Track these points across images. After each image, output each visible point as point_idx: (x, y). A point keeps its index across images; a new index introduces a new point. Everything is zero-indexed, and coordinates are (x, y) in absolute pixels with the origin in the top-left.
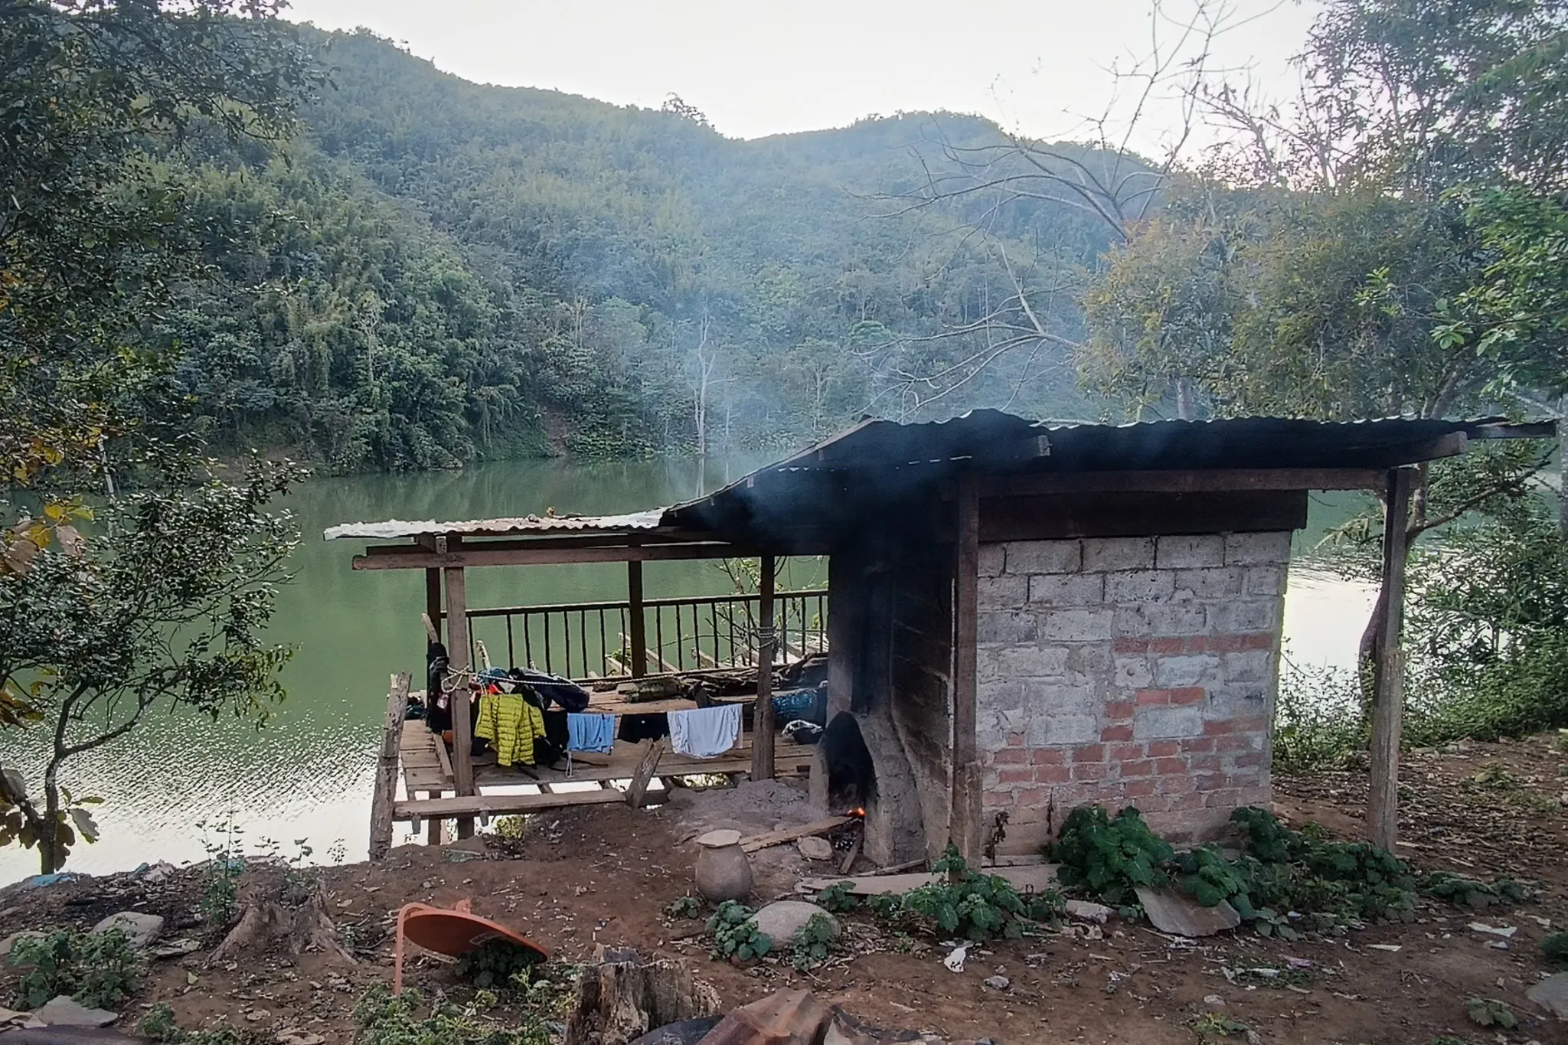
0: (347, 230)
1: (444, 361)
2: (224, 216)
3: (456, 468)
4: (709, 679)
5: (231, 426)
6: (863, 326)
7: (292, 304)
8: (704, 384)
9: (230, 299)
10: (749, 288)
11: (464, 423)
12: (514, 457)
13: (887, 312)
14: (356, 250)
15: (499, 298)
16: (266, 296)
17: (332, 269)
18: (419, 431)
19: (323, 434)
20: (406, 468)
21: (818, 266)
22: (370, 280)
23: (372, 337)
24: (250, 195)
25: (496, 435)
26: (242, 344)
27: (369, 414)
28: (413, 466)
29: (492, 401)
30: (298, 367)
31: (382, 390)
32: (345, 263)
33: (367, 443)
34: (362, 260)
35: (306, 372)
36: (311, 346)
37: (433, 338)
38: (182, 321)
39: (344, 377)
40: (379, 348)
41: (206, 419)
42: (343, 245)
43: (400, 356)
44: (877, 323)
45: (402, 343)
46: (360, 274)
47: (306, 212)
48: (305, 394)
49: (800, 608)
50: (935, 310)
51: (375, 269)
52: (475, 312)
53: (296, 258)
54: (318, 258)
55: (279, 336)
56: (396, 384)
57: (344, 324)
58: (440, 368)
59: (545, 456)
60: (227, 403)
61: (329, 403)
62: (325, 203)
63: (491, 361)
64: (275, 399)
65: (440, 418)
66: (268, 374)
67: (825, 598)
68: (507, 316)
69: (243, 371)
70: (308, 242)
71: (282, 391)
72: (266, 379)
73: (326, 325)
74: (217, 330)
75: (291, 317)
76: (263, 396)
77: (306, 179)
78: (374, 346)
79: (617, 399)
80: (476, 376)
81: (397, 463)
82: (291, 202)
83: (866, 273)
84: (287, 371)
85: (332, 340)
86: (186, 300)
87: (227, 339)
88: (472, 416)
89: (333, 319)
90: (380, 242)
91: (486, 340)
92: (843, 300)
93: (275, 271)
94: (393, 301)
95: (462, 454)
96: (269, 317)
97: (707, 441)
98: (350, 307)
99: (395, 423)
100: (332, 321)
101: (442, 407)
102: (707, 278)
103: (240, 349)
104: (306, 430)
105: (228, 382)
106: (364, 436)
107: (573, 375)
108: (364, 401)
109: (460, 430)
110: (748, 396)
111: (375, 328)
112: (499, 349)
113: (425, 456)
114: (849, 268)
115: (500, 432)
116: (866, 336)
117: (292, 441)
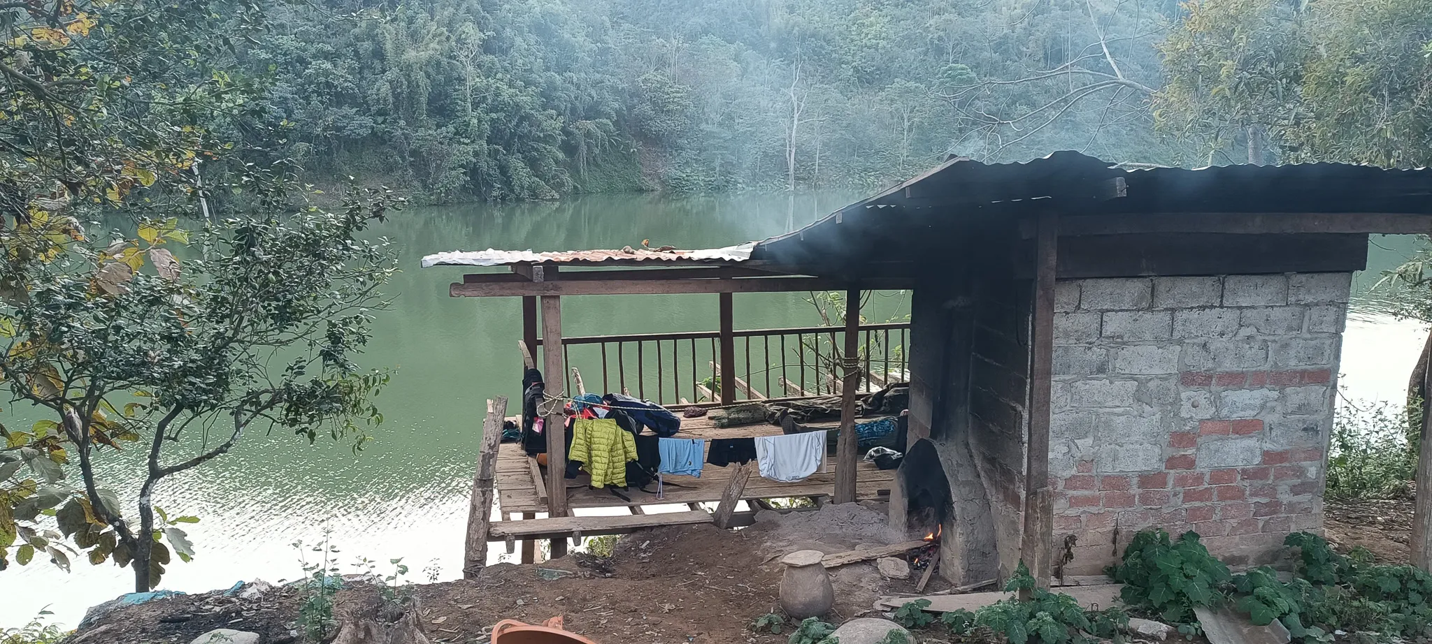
1: (542, 94)
3: (553, 200)
4: (795, 407)
5: (329, 153)
6: (950, 69)
7: (390, 33)
8: (796, 122)
9: (327, 27)
10: (841, 29)
11: (561, 155)
12: (611, 191)
13: (974, 56)
15: (596, 32)
16: (364, 24)
18: (517, 164)
19: (421, 163)
20: (503, 199)
21: (908, 9)
22: (468, 11)
23: (470, 68)
25: (593, 168)
26: (340, 72)
27: (467, 144)
28: (510, 197)
29: (588, 134)
30: (396, 96)
31: (480, 121)
33: (464, 173)
35: (405, 101)
36: (409, 76)
37: (531, 71)
38: (278, 46)
39: (442, 108)
40: (477, 80)
41: (303, 146)
43: (498, 88)
44: (963, 66)
45: (499, 76)
48: (402, 123)
49: (883, 340)
50: (1020, 54)
52: (573, 46)
55: (377, 65)
56: (494, 115)
57: (441, 54)
58: (538, 101)
59: (640, 191)
60: (324, 130)
61: (428, 133)
63: (590, 95)
64: (372, 128)
65: (537, 150)
66: (366, 103)
67: (907, 331)
68: (604, 51)
69: (340, 98)
71: (380, 119)
72: (363, 106)
73: (424, 55)
74: (315, 57)
75: (389, 46)
76: (360, 124)
78: (473, 78)
79: (710, 135)
80: (573, 110)
81: (494, 194)
83: (953, 17)
84: (385, 100)
85: (430, 70)
86: (282, 26)
87: (324, 66)
88: (570, 149)
89: (431, 50)
91: (583, 75)
92: (932, 43)
94: (491, 33)
95: (559, 186)
96: (367, 45)
97: (797, 179)
98: (448, 38)
99: (493, 154)
100: (431, 52)
101: (538, 139)
102: (800, 19)
103: (337, 77)
104: (403, 158)
105: (325, 109)
106: (462, 166)
107: (668, 111)
108: (462, 132)
109: (557, 162)
110: (837, 136)
111: (474, 60)
112: (595, 84)
113: (522, 187)
114: (939, 12)
115: (597, 165)
116: (953, 78)
117: (390, 169)
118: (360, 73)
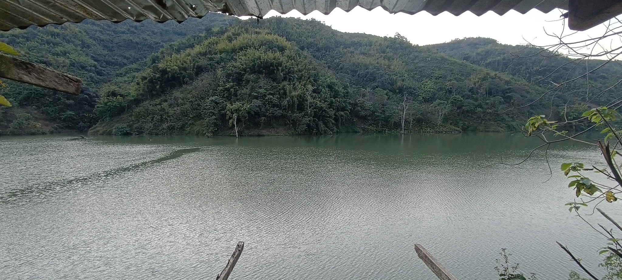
0: (305, 68)
1: (328, 104)
2: (272, 64)
3: (331, 134)
5: (270, 120)
6: (454, 97)
7: (288, 88)
8: (405, 112)
9: (272, 87)
10: (418, 86)
11: (333, 122)
12: (347, 132)
13: (462, 93)
15: (345, 87)
16: (282, 86)
17: (300, 79)
18: (321, 123)
20: (316, 134)
21: (440, 80)
22: (310, 82)
23: (309, 97)
24: (279, 59)
25: (342, 125)
26: (274, 98)
27: (307, 118)
28: (319, 133)
29: (342, 116)
30: (289, 105)
31: (311, 112)
32: (303, 77)
33: (306, 126)
34: (308, 76)
35: (291, 106)
36: (293, 99)
37: (326, 98)
38: (259, 92)
39: (301, 108)
41: (263, 118)
42: (303, 72)
43: (316, 102)
44: (459, 96)
45: (317, 99)
46: (307, 80)
47: (294, 64)
48: (290, 112)
50: (478, 93)
51: (312, 79)
52: (338, 91)
53: (290, 76)
54: (296, 76)
55: (284, 96)
56: (315, 110)
57: (302, 93)
58: (328, 106)
59: (356, 132)
60: (269, 114)
61: (297, 115)
62: (299, 62)
63: (342, 105)
64: (282, 113)
65: (327, 120)
66: (281, 106)
68: (347, 93)
69: (274, 105)
71: (284, 111)
73: (297, 93)
74: (268, 95)
75: (288, 91)
76: (279, 112)
77: (294, 55)
78: (310, 100)
79: (378, 116)
80: (338, 109)
81: (314, 132)
82: (290, 61)
83: (455, 82)
84: (286, 106)
85: (298, 98)
86: (261, 87)
87: (270, 97)
88: (336, 120)
90: (313, 72)
91: (341, 99)
92: (448, 90)
93: (285, 79)
94: (316, 87)
95: (332, 130)
96: (282, 91)
97: (404, 129)
98: (304, 89)
99: (314, 121)
100: (299, 93)
101: (327, 117)
102: (406, 83)
103: (274, 100)
104: (290, 122)
105: (270, 108)
106: (305, 124)
107: (365, 109)
108: (306, 114)
109: (332, 123)
110: (418, 117)
111: (310, 95)
112: (345, 102)
113: (322, 130)
114: (450, 80)
115: (344, 125)
116: (455, 100)
117: (286, 125)
118: (280, 99)
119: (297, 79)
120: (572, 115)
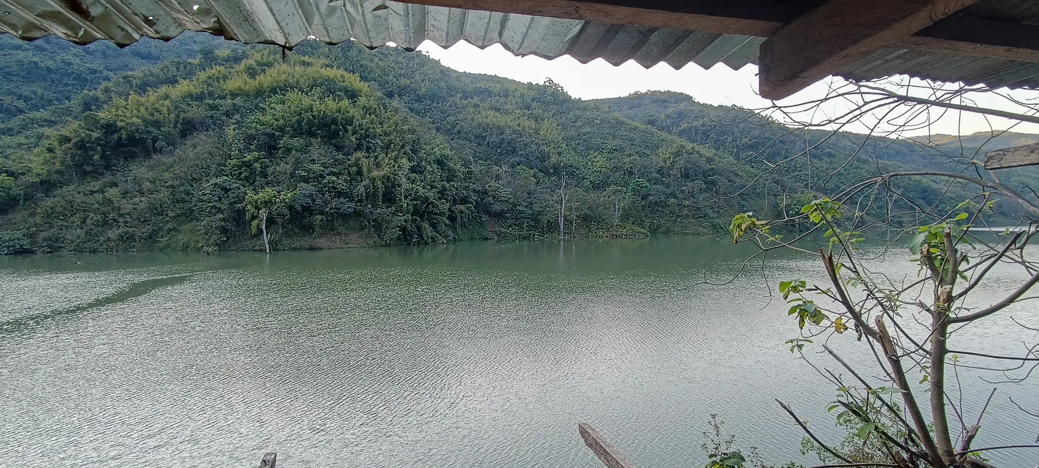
0: (395, 130)
1: (439, 193)
2: (334, 121)
3: (443, 243)
5: (333, 221)
6: (637, 181)
7: (364, 163)
8: (564, 205)
9: (335, 160)
10: (583, 163)
11: (447, 222)
12: (472, 239)
13: (647, 176)
14: (398, 139)
15: (466, 164)
16: (353, 159)
17: (387, 148)
18: (426, 225)
19: (378, 226)
20: (418, 243)
21: (615, 154)
22: (405, 153)
23: (404, 180)
24: (348, 112)
25: (463, 228)
26: (340, 181)
27: (401, 216)
28: (422, 242)
29: (462, 212)
30: (367, 194)
31: (408, 205)
32: (392, 145)
33: (399, 230)
34: (401, 144)
35: (371, 196)
36: (374, 183)
37: (434, 181)
38: (311, 169)
39: (389, 198)
40: (407, 185)
41: (319, 217)
42: (392, 137)
43: (417, 189)
44: (643, 180)
45: (418, 183)
46: (400, 151)
47: (375, 121)
48: (369, 206)
50: (669, 175)
51: (408, 149)
52: (455, 170)
53: (369, 142)
54: (380, 143)
55: (359, 178)
56: (415, 202)
57: (390, 173)
58: (437, 196)
59: (487, 239)
60: (331, 209)
61: (382, 211)
62: (385, 118)
63: (462, 193)
64: (355, 208)
65: (436, 219)
66: (352, 196)
68: (470, 173)
69: (339, 194)
70: (375, 135)
71: (359, 204)
72: (351, 198)
73: (382, 173)
74: (328, 175)
75: (365, 169)
76: (348, 206)
77: (376, 106)
78: (405, 185)
79: (521, 212)
80: (454, 200)
81: (414, 240)
82: (368, 116)
83: (637, 157)
84: (361, 195)
85: (384, 180)
86: (313, 160)
87: (332, 179)
88: (452, 218)
89: (385, 171)
90: (410, 136)
91: (459, 183)
92: (627, 170)
93: (359, 147)
94: (415, 163)
95: (446, 237)
96: (354, 169)
97: (564, 233)
98: (394, 165)
99: (414, 221)
100: (385, 172)
101: (437, 214)
102: (564, 159)
103: (339, 184)
104: (369, 223)
105: (331, 199)
106: (398, 227)
107: (501, 201)
108: (399, 210)
109: (446, 225)
110: (584, 212)
111: (406, 176)
112: (466, 188)
113: (428, 237)
114: (630, 155)
115: (465, 227)
116: (638, 186)
117: (362, 228)
118: (350, 182)
119: (381, 148)
120: (794, 208)
